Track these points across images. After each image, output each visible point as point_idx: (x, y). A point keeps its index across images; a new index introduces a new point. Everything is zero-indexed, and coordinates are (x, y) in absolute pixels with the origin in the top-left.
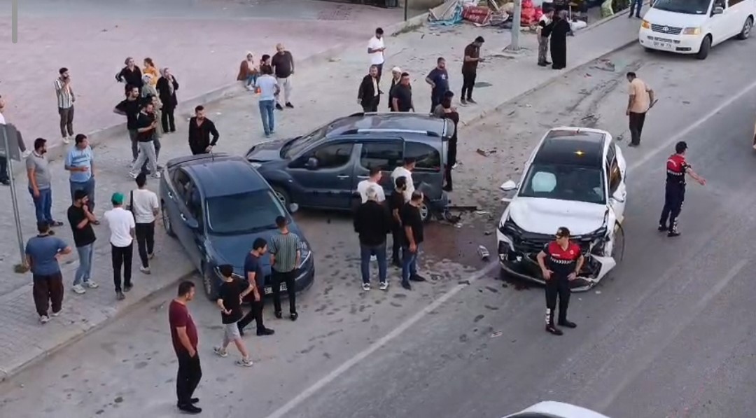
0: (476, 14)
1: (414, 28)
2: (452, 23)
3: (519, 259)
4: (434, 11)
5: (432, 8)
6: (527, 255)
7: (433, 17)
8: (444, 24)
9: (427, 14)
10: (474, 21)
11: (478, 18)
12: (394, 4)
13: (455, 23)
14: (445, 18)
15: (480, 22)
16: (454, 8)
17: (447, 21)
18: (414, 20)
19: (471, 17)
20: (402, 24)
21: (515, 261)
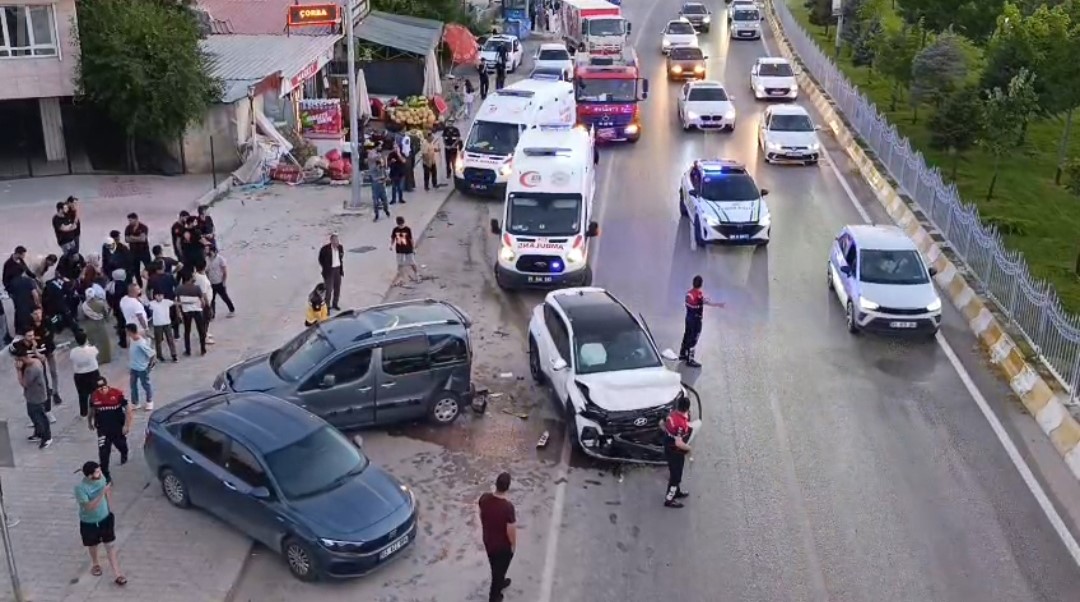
0: (287, 173)
1: (226, 194)
2: (262, 184)
3: (609, 441)
4: (237, 174)
5: (234, 171)
6: (617, 436)
7: (237, 180)
8: (254, 187)
9: (231, 178)
10: (287, 180)
11: (290, 176)
12: (181, 171)
13: (265, 184)
14: (254, 180)
15: (294, 181)
16: (260, 169)
17: (256, 183)
18: (223, 186)
19: (281, 176)
20: (212, 193)
21: (605, 445)
